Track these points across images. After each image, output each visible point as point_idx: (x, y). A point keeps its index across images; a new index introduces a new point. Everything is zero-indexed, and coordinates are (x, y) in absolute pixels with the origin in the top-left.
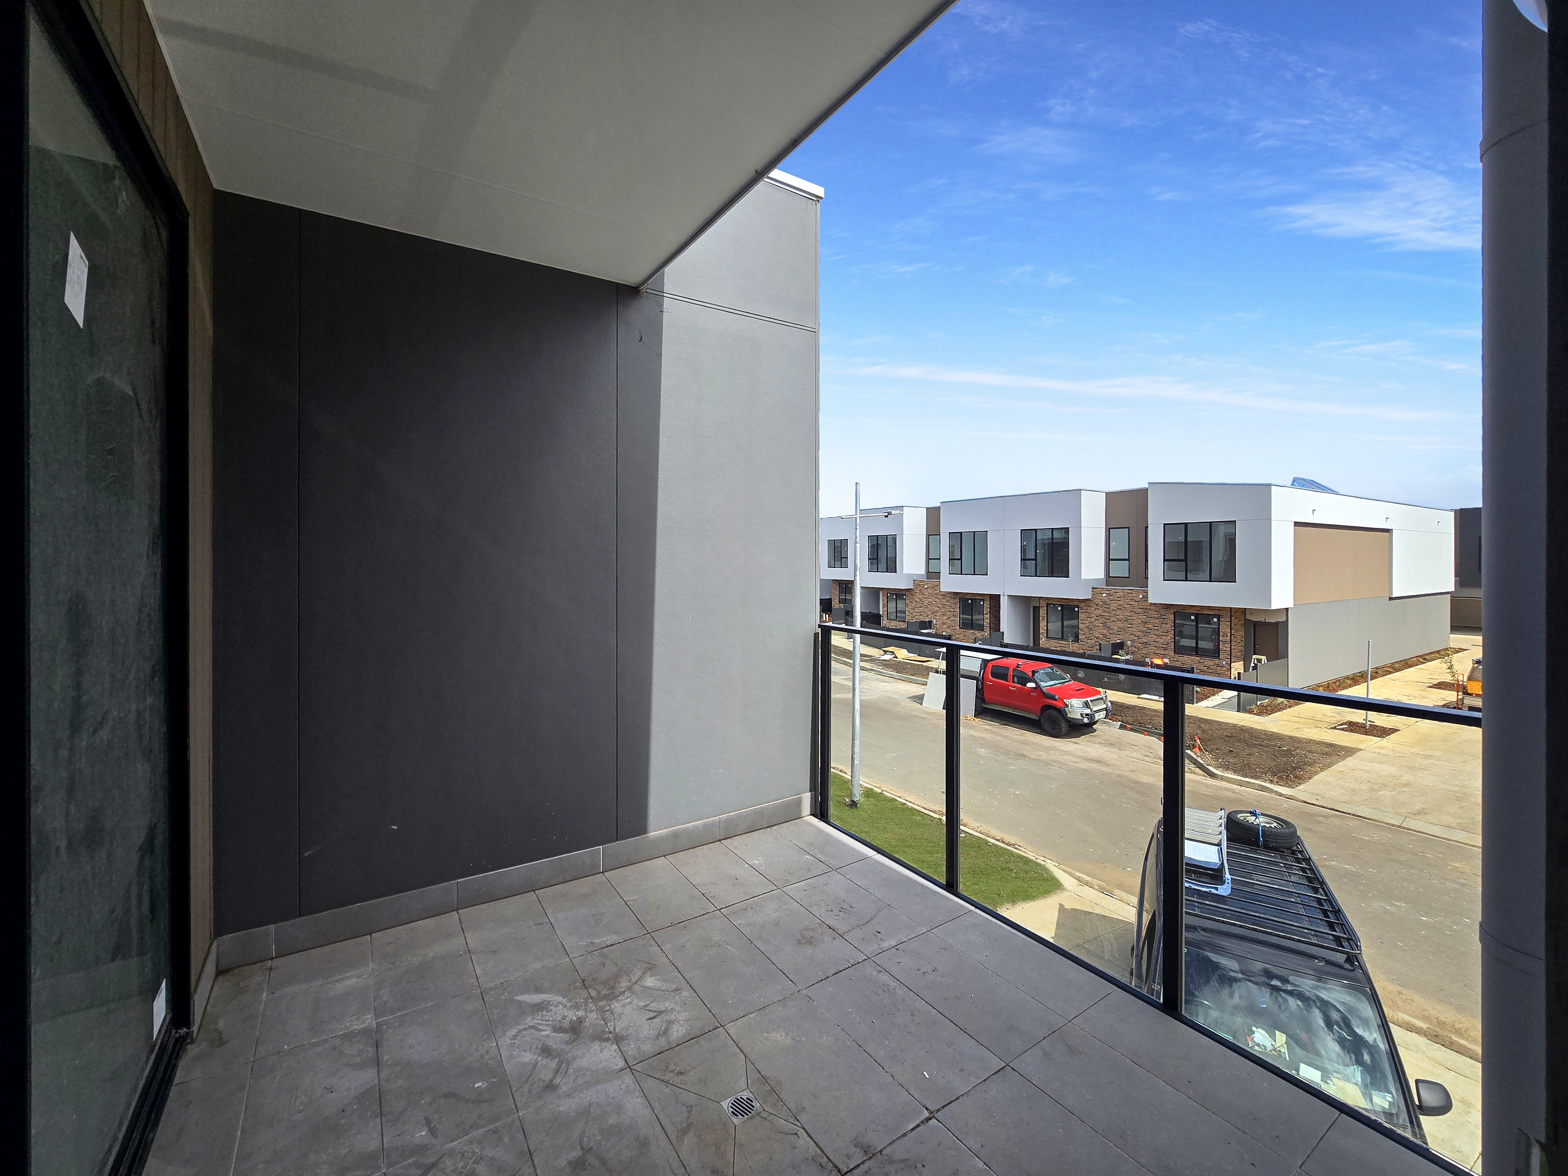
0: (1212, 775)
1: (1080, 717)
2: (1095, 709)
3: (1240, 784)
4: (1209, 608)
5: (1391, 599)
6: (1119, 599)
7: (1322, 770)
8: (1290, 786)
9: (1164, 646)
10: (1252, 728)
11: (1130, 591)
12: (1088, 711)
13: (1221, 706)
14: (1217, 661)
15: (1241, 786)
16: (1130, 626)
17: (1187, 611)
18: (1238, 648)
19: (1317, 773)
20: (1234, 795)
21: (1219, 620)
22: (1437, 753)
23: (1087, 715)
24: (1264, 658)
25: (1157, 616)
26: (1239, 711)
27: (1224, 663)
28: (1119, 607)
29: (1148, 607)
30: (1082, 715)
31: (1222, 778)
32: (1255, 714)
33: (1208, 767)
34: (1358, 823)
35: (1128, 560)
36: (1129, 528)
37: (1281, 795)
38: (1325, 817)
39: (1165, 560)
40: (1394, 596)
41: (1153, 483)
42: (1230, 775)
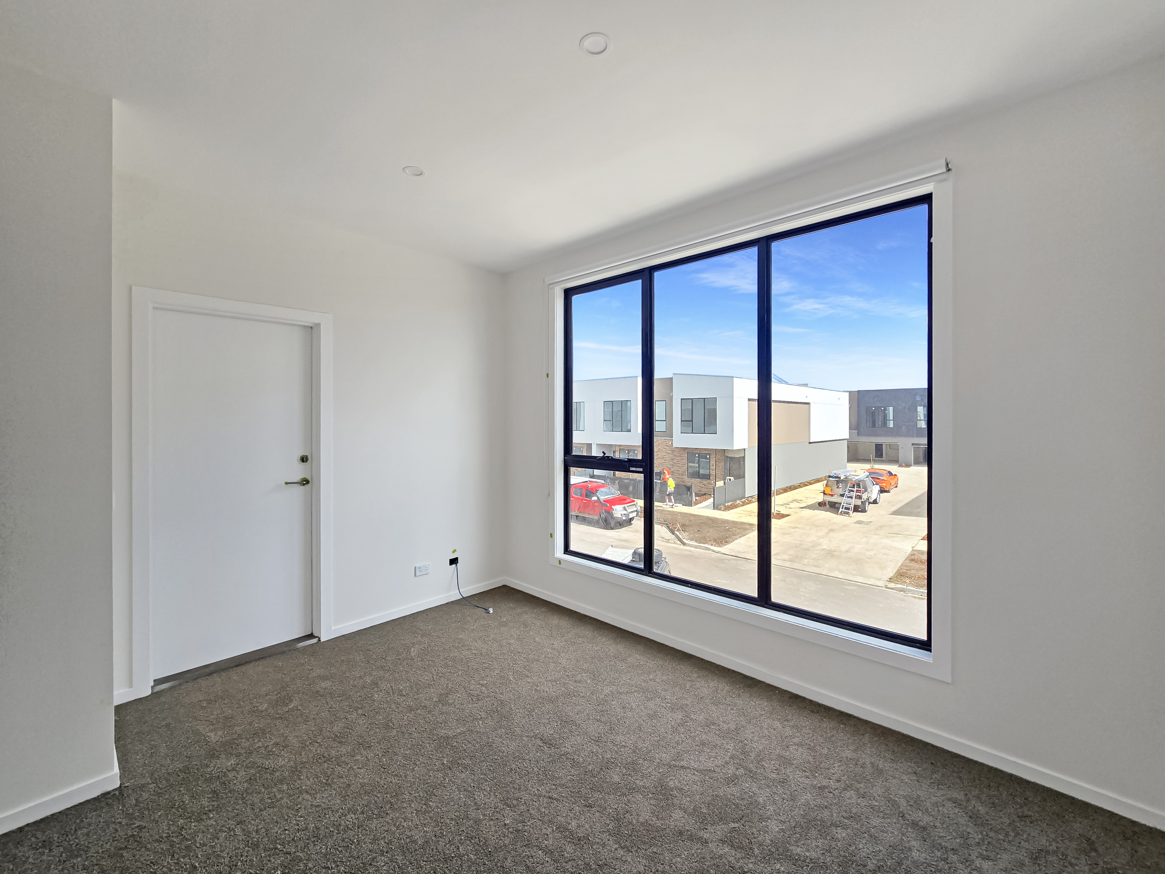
0: (684, 544)
1: (620, 516)
2: (629, 511)
3: (696, 547)
4: (705, 449)
5: (810, 443)
6: (659, 445)
7: (740, 537)
8: (720, 547)
9: (683, 473)
10: (716, 518)
11: (665, 440)
12: (625, 512)
13: (706, 507)
14: (709, 481)
15: (696, 548)
16: (665, 461)
17: (694, 452)
18: (719, 473)
19: (737, 539)
20: (691, 553)
21: (710, 457)
22: (800, 526)
23: (624, 514)
24: (732, 478)
25: (678, 455)
26: (714, 509)
27: (712, 482)
28: (659, 450)
29: (674, 450)
30: (621, 515)
31: (689, 545)
32: (722, 510)
33: (683, 540)
34: (744, 561)
35: (665, 421)
36: (665, 401)
37: (714, 551)
38: (729, 560)
39: (682, 421)
40: (811, 441)
41: (675, 374)
42: (693, 543)
